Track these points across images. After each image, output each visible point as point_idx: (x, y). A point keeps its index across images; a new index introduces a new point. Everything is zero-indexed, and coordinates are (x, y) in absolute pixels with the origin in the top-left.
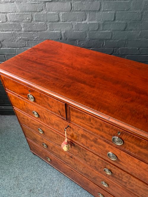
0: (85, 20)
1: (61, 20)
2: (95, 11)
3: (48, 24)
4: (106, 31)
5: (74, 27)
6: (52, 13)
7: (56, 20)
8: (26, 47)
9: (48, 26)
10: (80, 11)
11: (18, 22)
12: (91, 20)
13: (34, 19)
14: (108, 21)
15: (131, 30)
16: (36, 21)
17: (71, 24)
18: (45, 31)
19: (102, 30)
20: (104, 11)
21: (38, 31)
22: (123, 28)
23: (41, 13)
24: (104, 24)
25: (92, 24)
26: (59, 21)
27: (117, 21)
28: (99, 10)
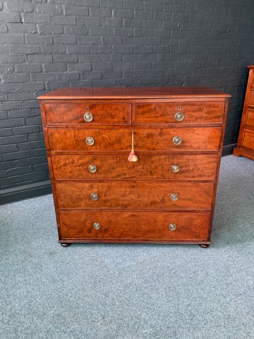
0: (66, 70)
1: (44, 71)
2: (74, 62)
3: (31, 75)
4: (86, 80)
5: (57, 76)
6: (35, 64)
7: (39, 71)
8: (5, 101)
9: (31, 77)
10: (61, 62)
12: (72, 70)
13: (16, 70)
14: (87, 71)
15: (107, 78)
16: (18, 72)
17: (54, 74)
18: (27, 82)
19: (83, 79)
20: (81, 62)
21: (19, 83)
22: (100, 78)
23: (24, 64)
24: (83, 74)
25: (73, 73)
26: (41, 72)
27: (93, 71)
28: (78, 61)
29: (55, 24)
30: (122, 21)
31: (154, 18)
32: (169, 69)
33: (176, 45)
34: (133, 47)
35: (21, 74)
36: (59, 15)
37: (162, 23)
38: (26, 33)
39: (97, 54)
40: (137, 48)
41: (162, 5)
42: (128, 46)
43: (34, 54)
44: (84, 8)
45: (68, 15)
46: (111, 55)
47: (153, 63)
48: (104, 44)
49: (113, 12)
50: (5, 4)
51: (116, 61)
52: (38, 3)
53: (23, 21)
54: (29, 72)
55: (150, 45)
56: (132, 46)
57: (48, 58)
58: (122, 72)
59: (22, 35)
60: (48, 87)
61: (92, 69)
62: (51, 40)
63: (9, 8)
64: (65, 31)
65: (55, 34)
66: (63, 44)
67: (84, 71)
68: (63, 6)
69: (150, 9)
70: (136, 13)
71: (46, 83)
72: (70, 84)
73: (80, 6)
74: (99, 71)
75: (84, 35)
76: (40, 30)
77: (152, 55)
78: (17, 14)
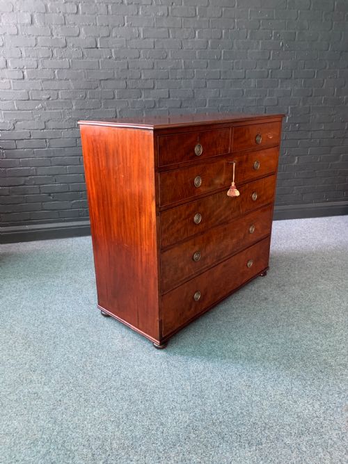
0: (141, 97)
1: (116, 97)
2: (149, 89)
3: (103, 101)
4: (163, 109)
5: (130, 104)
6: (107, 90)
7: (112, 97)
9: (102, 104)
10: (135, 88)
11: (70, 99)
12: (147, 97)
13: (88, 97)
14: (163, 98)
15: (187, 107)
16: (90, 98)
17: (127, 101)
18: (98, 108)
19: (159, 107)
20: (158, 89)
22: (178, 106)
23: (96, 90)
24: (159, 102)
25: (148, 101)
27: (171, 99)
28: (154, 87)
29: (132, 48)
30: (208, 42)
31: (248, 37)
32: (267, 98)
33: (277, 69)
34: (220, 71)
35: (93, 100)
36: (136, 38)
37: (258, 42)
38: (100, 58)
39: (176, 79)
40: (225, 72)
41: (259, 22)
42: (214, 70)
43: (107, 80)
44: (163, 29)
45: (145, 38)
46: (192, 81)
47: (245, 90)
48: (185, 69)
49: (197, 32)
50: (82, 30)
51: (199, 88)
52: (114, 27)
53: (99, 46)
54: (101, 98)
55: (242, 69)
56: (218, 70)
57: (123, 84)
58: (206, 100)
59: (97, 60)
60: (120, 115)
61: (169, 97)
62: (126, 65)
63: (86, 33)
64: (142, 56)
65: (131, 58)
66: (139, 68)
67: (160, 98)
68: (141, 29)
69: (244, 27)
70: (225, 33)
71: (118, 111)
72: (144, 113)
73: (160, 28)
74: (178, 99)
75: (163, 59)
76: (115, 54)
77: (244, 81)
78: (93, 40)
